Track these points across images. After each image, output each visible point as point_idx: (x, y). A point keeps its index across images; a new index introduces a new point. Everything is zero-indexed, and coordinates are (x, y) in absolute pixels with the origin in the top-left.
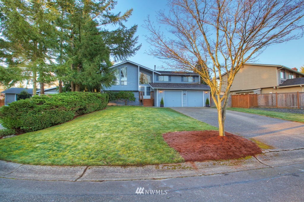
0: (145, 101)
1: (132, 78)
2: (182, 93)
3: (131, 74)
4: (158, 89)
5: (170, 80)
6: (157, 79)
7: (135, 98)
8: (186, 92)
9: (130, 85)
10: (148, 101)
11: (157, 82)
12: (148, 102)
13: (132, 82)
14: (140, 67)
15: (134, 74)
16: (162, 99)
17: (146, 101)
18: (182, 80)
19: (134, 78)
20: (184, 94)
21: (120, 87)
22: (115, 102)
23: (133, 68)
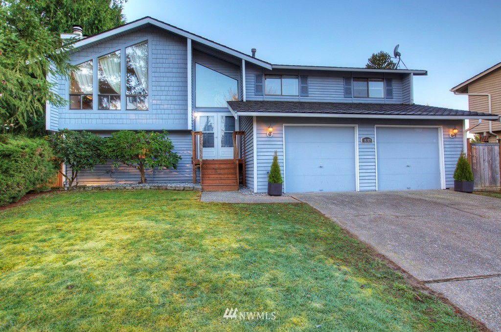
0: (213, 166)
1: (168, 84)
2: (358, 134)
3: (162, 70)
4: (258, 117)
5: (304, 91)
6: (259, 89)
7: (176, 158)
8: (374, 133)
9: (159, 111)
10: (222, 166)
11: (260, 99)
12: (222, 171)
13: (168, 98)
14: (193, 42)
15: (174, 70)
16: (275, 159)
17: (217, 166)
18: (348, 92)
19: (176, 84)
20: (366, 140)
21: (124, 116)
22: (109, 173)
23: (171, 47)
